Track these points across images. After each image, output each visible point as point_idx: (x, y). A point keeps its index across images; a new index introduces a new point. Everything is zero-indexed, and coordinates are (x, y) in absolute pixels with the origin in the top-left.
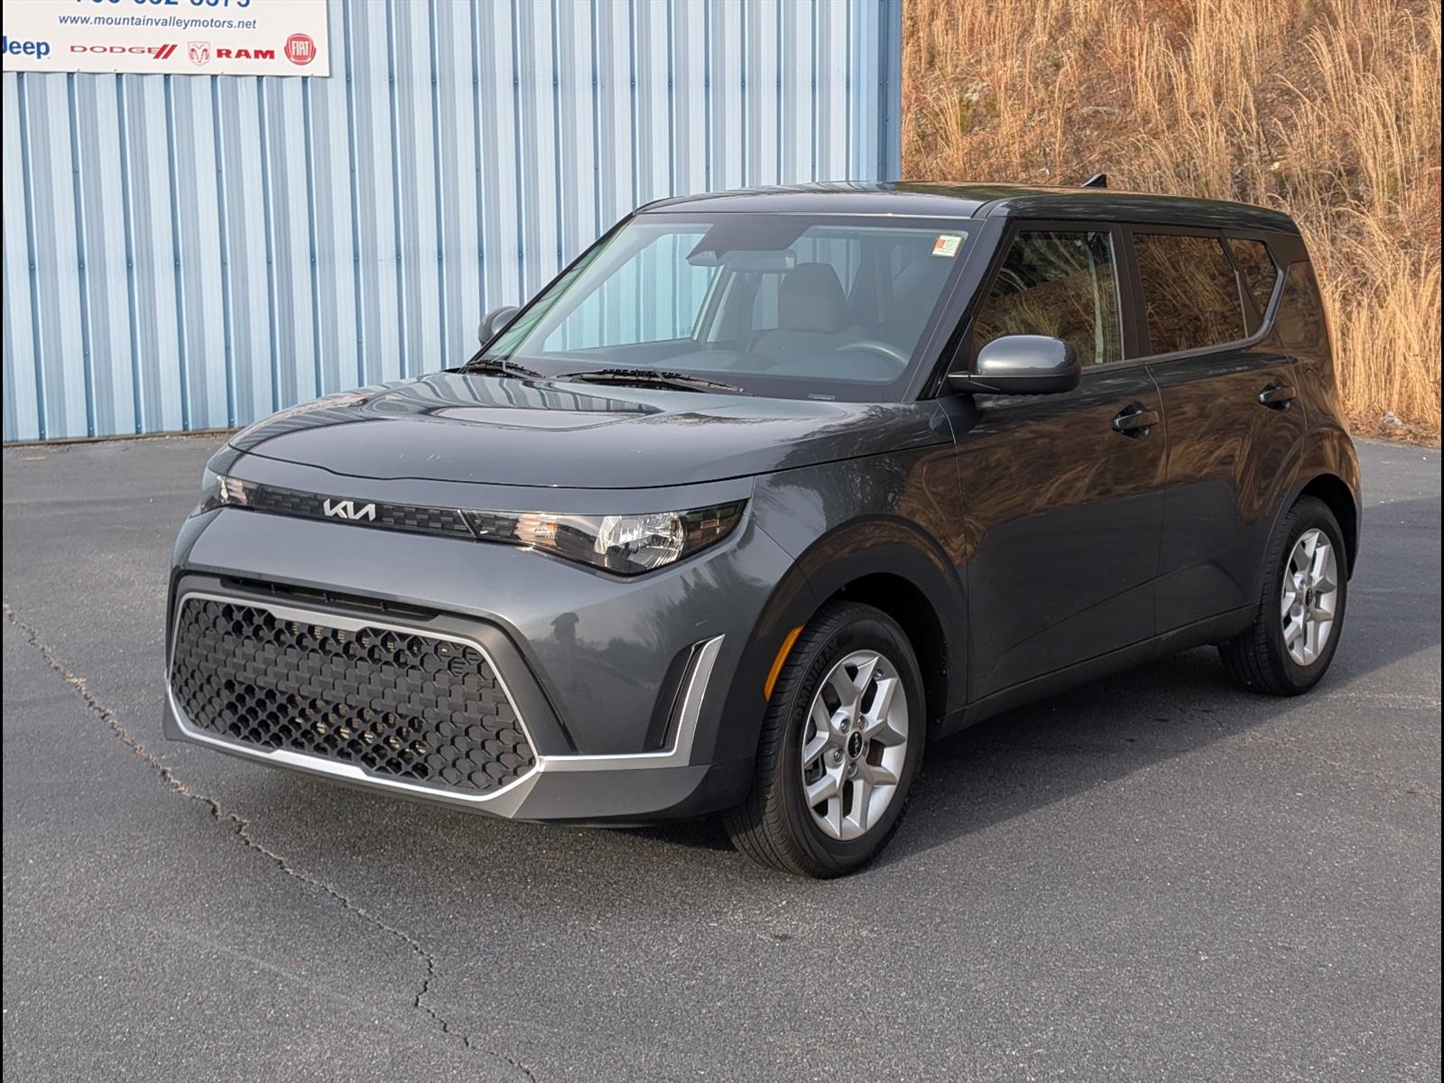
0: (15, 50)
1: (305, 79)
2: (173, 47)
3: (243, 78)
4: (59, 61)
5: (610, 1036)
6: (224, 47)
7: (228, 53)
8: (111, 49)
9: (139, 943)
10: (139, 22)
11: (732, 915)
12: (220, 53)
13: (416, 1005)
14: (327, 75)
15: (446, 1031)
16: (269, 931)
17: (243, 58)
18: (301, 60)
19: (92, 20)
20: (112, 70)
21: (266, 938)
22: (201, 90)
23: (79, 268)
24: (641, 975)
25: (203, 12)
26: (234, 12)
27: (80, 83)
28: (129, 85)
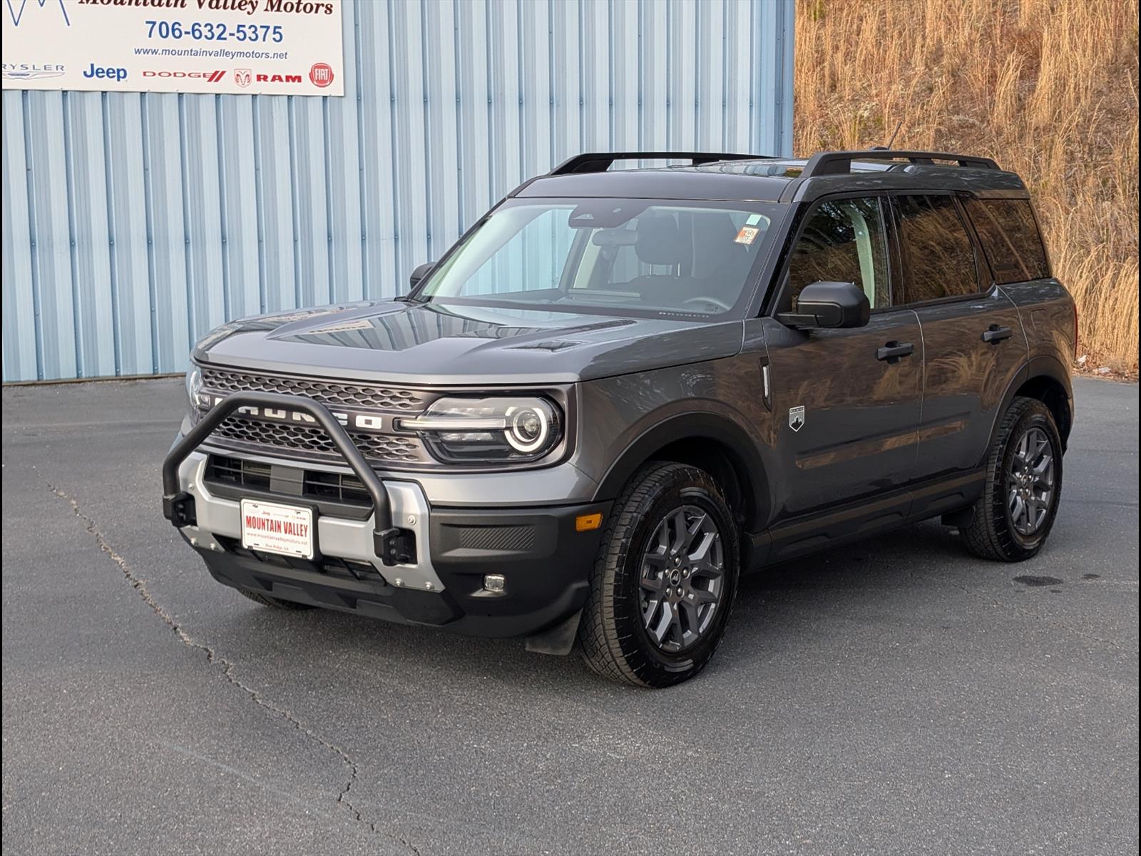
0: (100, 75)
1: (325, 98)
2: (223, 73)
3: (276, 97)
4: (134, 83)
5: (482, 825)
6: (260, 74)
7: (265, 78)
8: (175, 74)
9: (137, 752)
10: (196, 53)
11: (591, 739)
13: (340, 800)
14: (343, 95)
15: (358, 819)
16: (237, 745)
17: (277, 82)
18: (322, 83)
19: (160, 52)
20: (175, 91)
21: (233, 750)
22: (244, 107)
23: (148, 243)
24: (514, 781)
25: (247, 46)
26: (269, 46)
27: (150, 101)
28: (188, 102)
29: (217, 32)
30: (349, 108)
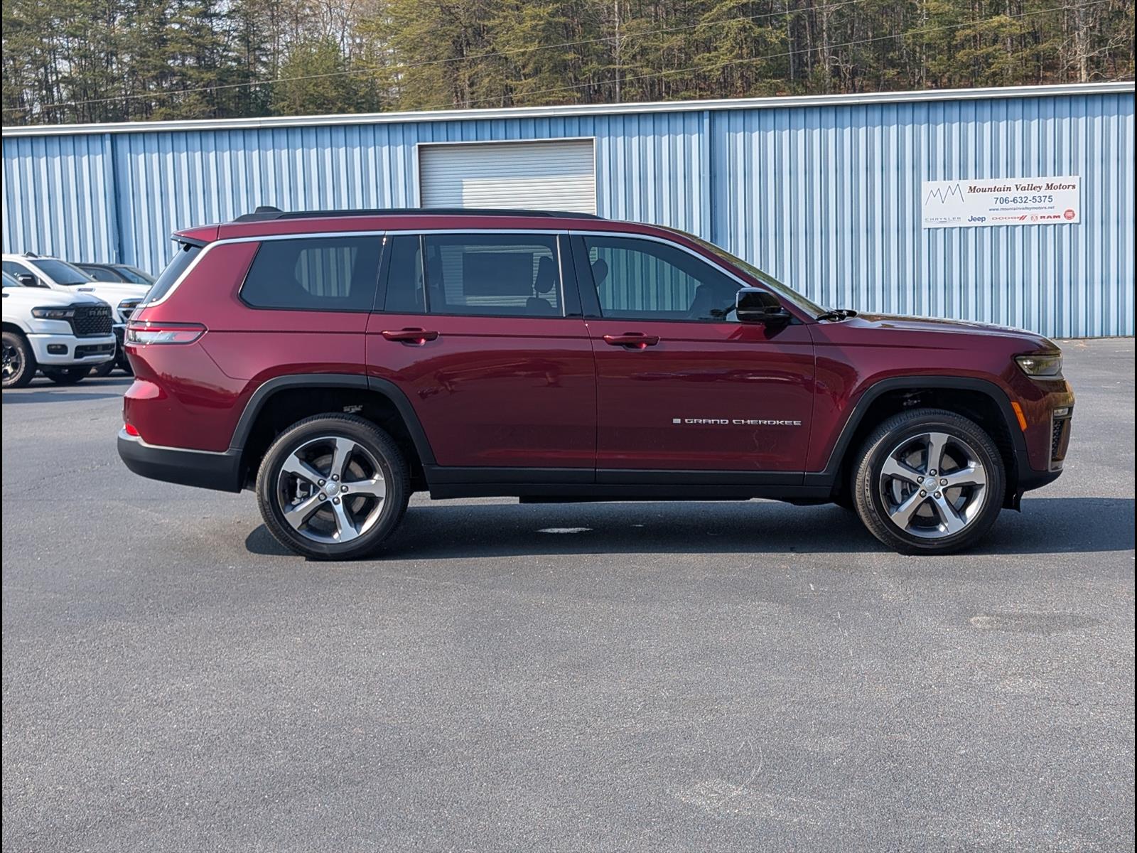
0: (975, 220)
1: (1071, 224)
2: (1026, 216)
3: (1049, 225)
4: (988, 222)
6: (1043, 215)
7: (1044, 217)
8: (1006, 218)
10: (1015, 209)
14: (1078, 222)
17: (1049, 219)
18: (1069, 218)
19: (1000, 209)
20: (1005, 225)
22: (1034, 230)
25: (1037, 205)
26: (1047, 204)
27: (995, 229)
28: (1011, 229)
29: (1024, 200)
30: (1082, 228)
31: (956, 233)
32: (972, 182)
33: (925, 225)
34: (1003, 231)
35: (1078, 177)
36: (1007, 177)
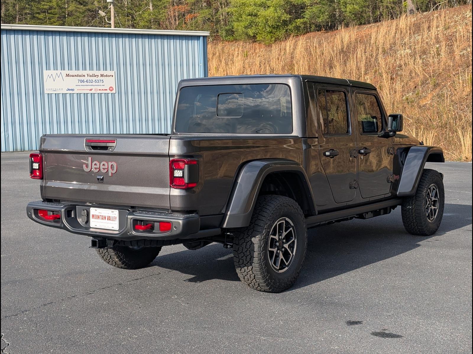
1: (112, 93)
2: (92, 89)
3: (103, 94)
4: (76, 91)
6: (100, 89)
7: (100, 90)
8: (83, 90)
10: (87, 86)
12: (99, 90)
14: (115, 93)
17: (103, 90)
18: (111, 91)
19: (80, 85)
20: (83, 93)
22: (96, 96)
25: (97, 84)
26: (101, 84)
27: (79, 95)
28: (86, 95)
29: (91, 81)
30: (117, 95)
31: (61, 96)
32: (67, 72)
33: (46, 92)
34: (82, 96)
35: (114, 72)
36: (83, 70)
